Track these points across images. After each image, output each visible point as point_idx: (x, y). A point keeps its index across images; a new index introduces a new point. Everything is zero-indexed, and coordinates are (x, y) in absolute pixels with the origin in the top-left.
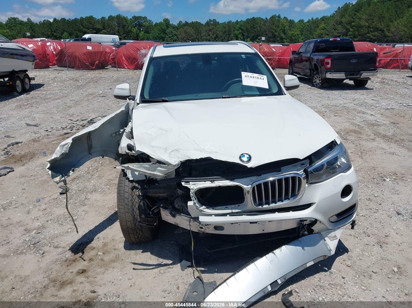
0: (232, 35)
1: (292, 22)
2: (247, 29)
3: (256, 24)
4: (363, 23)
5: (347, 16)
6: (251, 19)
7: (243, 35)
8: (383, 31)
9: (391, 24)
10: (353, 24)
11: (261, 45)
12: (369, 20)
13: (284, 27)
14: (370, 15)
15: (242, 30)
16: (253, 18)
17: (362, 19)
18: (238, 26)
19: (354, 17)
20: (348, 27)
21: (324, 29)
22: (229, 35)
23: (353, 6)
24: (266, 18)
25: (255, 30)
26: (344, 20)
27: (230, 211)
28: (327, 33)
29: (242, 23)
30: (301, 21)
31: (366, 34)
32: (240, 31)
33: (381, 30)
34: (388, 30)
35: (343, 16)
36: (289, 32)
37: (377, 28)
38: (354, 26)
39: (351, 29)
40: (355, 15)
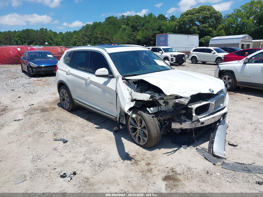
0: (13, 41)
1: (55, 33)
2: (24, 37)
3: (30, 33)
4: (99, 36)
5: (89, 31)
6: (26, 30)
7: (21, 41)
8: (110, 40)
9: (113, 37)
10: (93, 36)
11: (61, 47)
12: (101, 34)
13: (51, 36)
14: (101, 31)
15: (20, 37)
16: (27, 29)
17: (97, 33)
18: (17, 34)
19: (93, 32)
20: (91, 37)
21: (76, 38)
22: (11, 40)
23: (91, 26)
24: (37, 30)
25: (30, 37)
26: (87, 33)
27: (205, 115)
28: (79, 40)
29: (19, 32)
30: (61, 33)
31: (101, 41)
32: (19, 38)
33: (108, 40)
34: (112, 40)
35: (86, 31)
36: (55, 39)
37: (106, 39)
38: (94, 37)
39: (92, 39)
40: (93, 31)
